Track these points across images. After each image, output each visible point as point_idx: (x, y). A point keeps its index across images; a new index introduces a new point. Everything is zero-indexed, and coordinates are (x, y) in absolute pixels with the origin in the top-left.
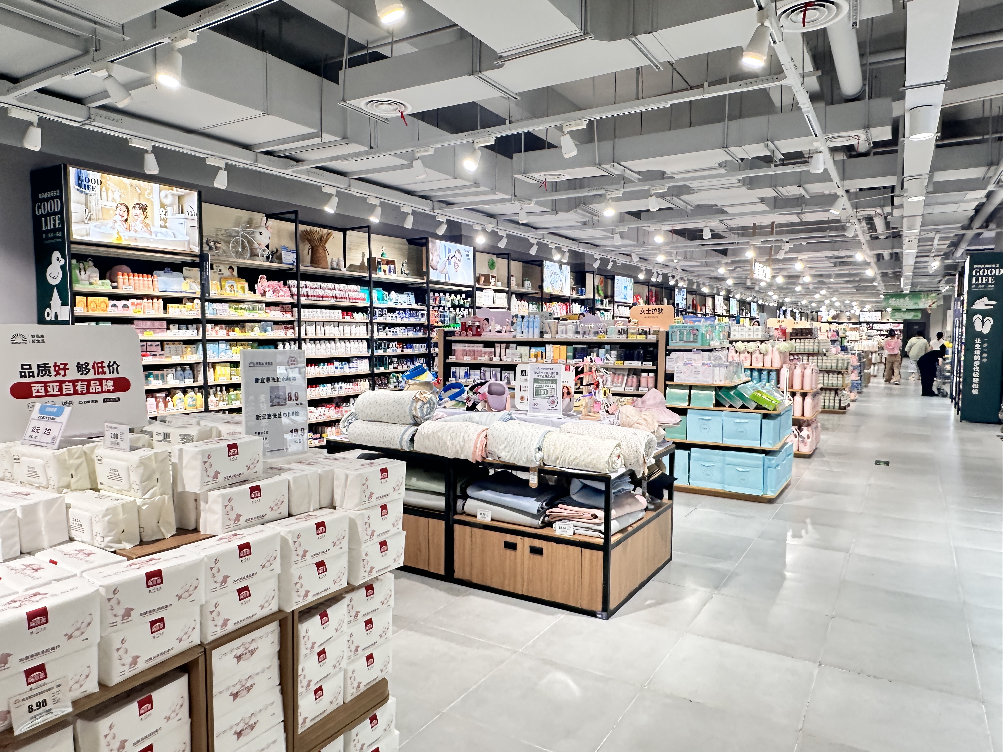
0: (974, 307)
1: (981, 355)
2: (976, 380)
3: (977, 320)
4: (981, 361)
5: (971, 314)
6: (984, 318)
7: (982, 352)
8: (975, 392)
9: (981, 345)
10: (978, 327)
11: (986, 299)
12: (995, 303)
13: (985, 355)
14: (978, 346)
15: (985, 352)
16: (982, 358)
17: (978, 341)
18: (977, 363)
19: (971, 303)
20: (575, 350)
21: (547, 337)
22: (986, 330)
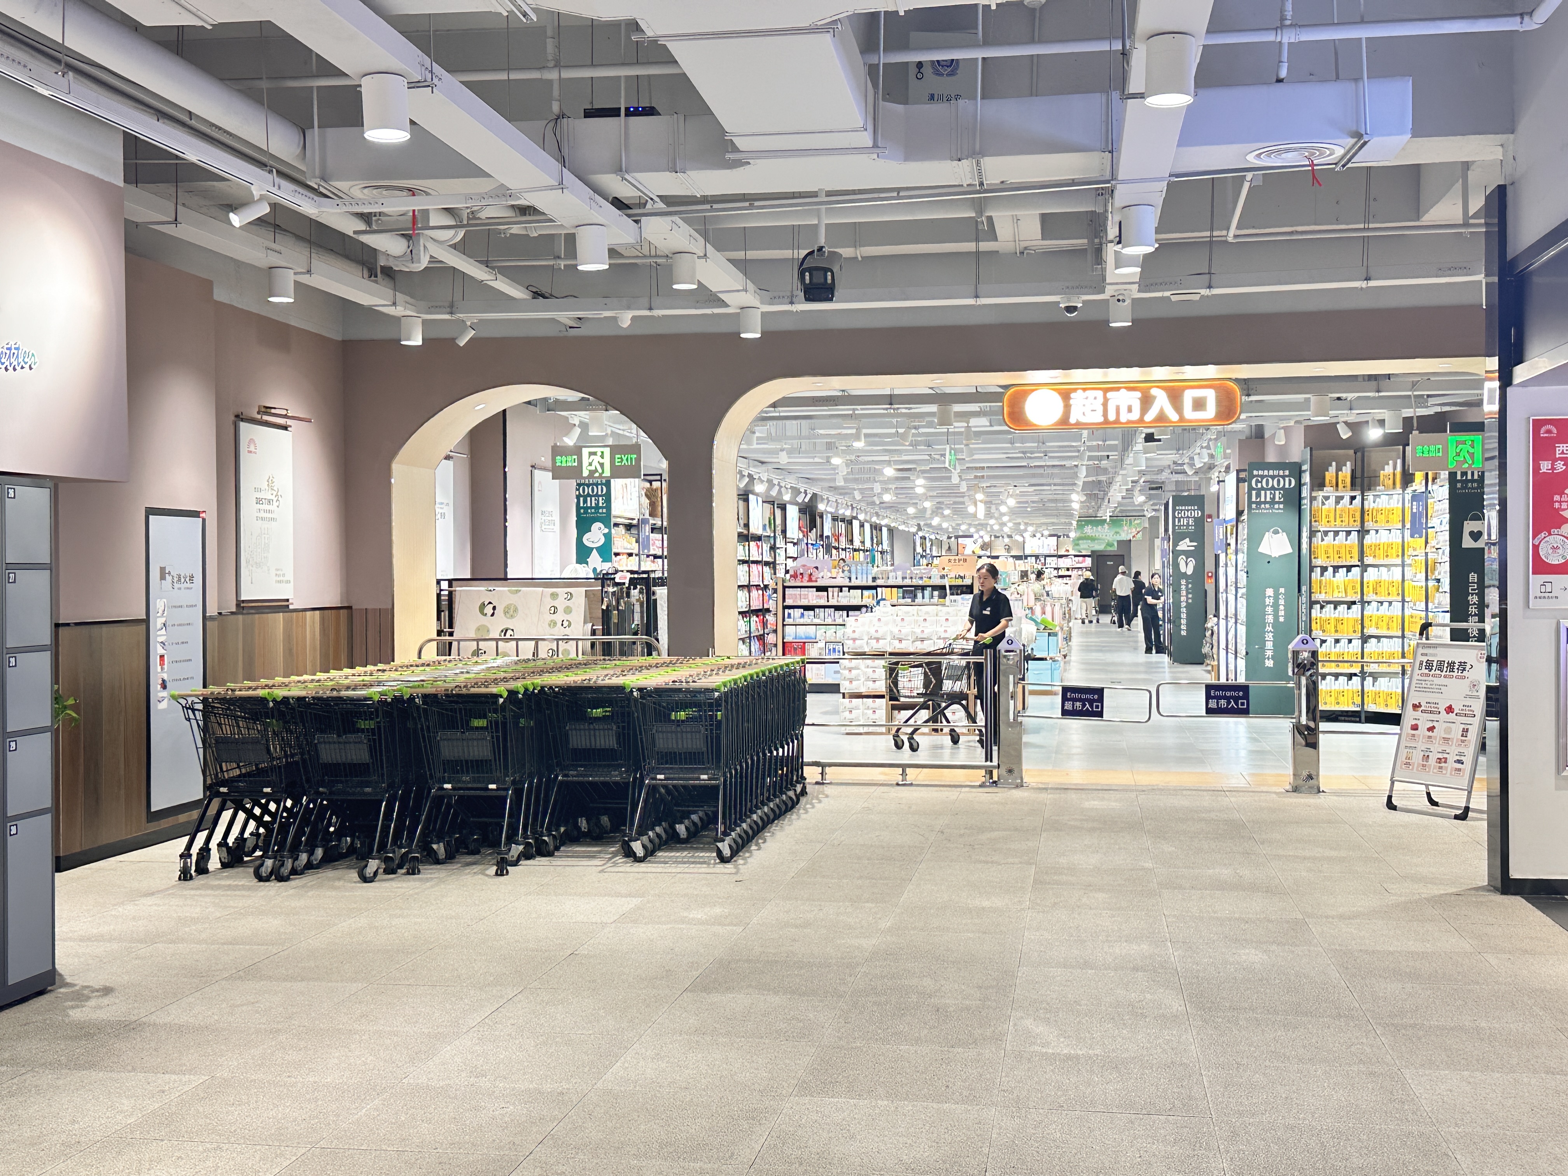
0: (1178, 548)
1: (1187, 596)
2: (1184, 621)
3: (1182, 560)
4: (1187, 602)
5: (1176, 554)
6: (1187, 559)
7: (1188, 593)
8: (1184, 633)
9: (1187, 586)
10: (1183, 568)
11: (1187, 540)
12: (1195, 544)
13: (1190, 596)
14: (1183, 587)
15: (1190, 593)
16: (1188, 598)
17: (1183, 582)
18: (1183, 604)
19: (1175, 545)
20: (904, 592)
21: (879, 582)
22: (1190, 571)
